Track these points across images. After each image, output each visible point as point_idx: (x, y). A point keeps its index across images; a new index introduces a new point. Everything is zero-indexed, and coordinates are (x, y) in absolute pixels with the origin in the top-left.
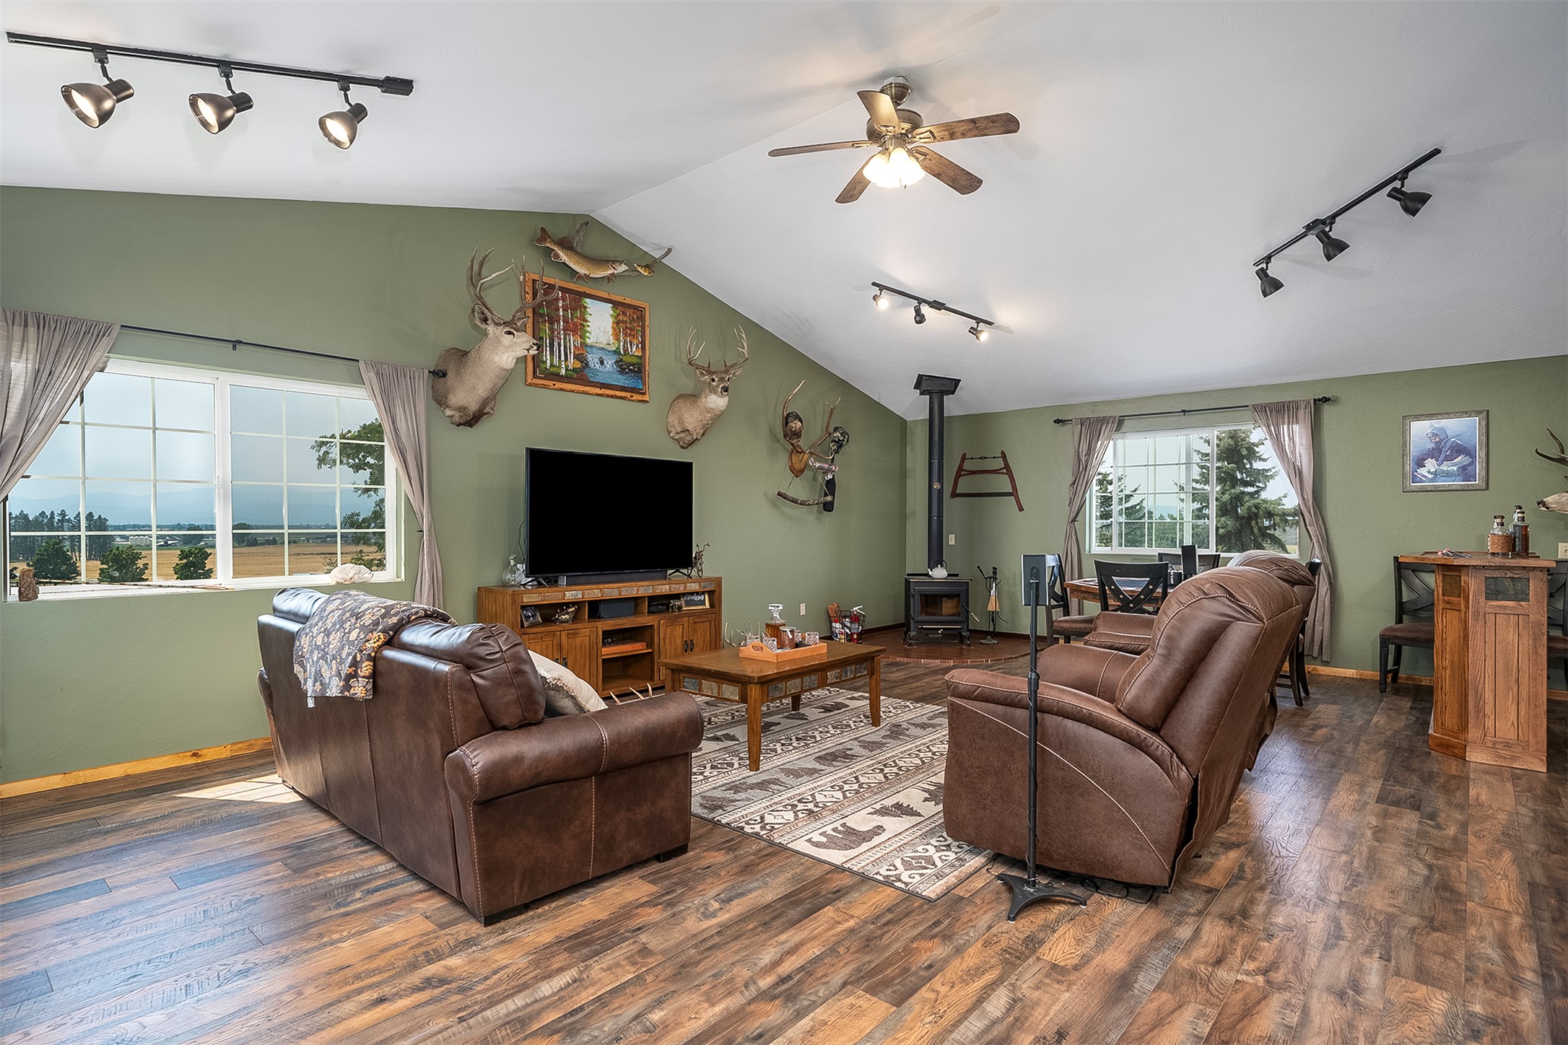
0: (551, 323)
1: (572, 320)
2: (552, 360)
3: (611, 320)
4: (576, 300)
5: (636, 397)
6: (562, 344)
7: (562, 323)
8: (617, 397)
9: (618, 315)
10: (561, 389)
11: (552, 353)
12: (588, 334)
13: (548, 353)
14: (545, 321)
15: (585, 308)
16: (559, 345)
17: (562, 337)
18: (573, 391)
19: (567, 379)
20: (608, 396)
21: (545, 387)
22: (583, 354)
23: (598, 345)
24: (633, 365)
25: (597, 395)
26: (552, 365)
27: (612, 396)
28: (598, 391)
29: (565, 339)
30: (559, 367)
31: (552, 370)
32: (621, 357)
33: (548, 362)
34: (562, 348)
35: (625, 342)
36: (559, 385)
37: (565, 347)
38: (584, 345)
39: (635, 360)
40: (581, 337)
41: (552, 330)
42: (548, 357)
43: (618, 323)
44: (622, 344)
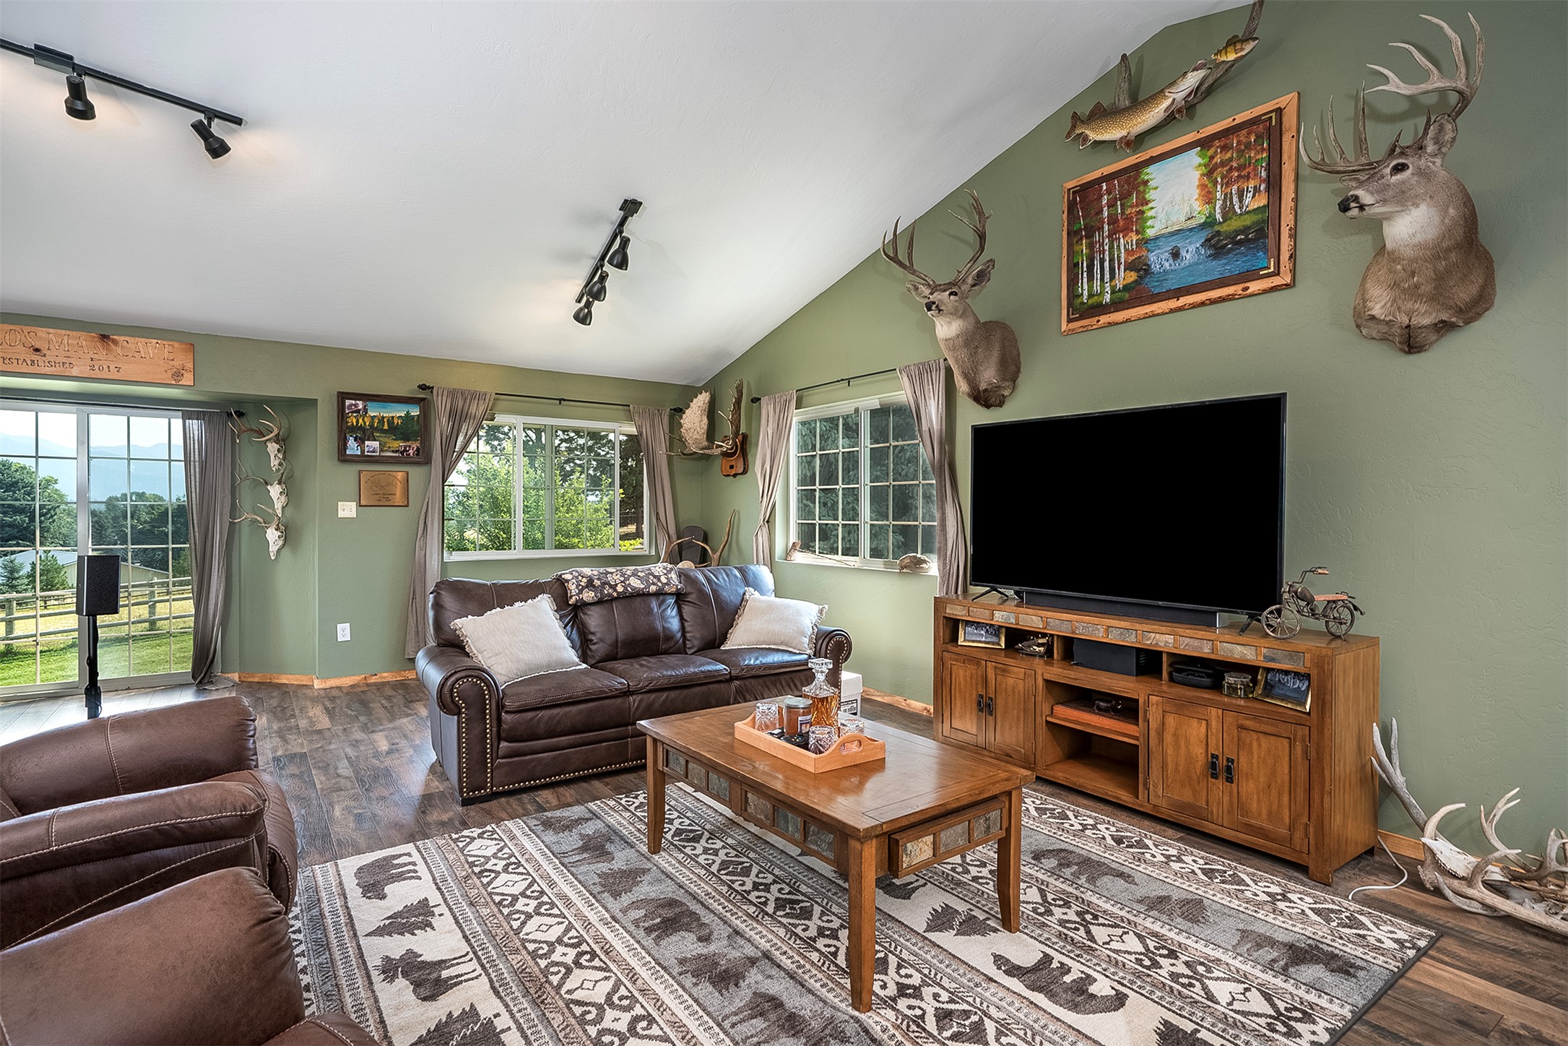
0: (1090, 236)
1: (1123, 213)
2: (1091, 287)
3: (1197, 174)
4: (1132, 181)
5: (1254, 286)
6: (1107, 258)
7: (1106, 227)
8: (1213, 302)
9: (1212, 158)
10: (1110, 324)
11: (1091, 278)
12: (1149, 223)
13: (1085, 280)
14: (1081, 239)
15: (1146, 183)
16: (1102, 262)
17: (1106, 248)
18: (1128, 321)
19: (1117, 305)
20: (1194, 306)
21: (1086, 329)
22: (1140, 257)
23: (1169, 230)
24: (1245, 230)
25: (1172, 311)
26: (1091, 296)
27: (1203, 304)
28: (1173, 304)
29: (1111, 248)
30: (1102, 293)
31: (1090, 301)
32: (1217, 228)
33: (1086, 293)
34: (1107, 264)
35: (1229, 197)
36: (1104, 319)
37: (1111, 260)
38: (1144, 242)
39: (1248, 221)
40: (1138, 232)
41: (1091, 246)
42: (1086, 286)
43: (1209, 174)
44: (1219, 204)
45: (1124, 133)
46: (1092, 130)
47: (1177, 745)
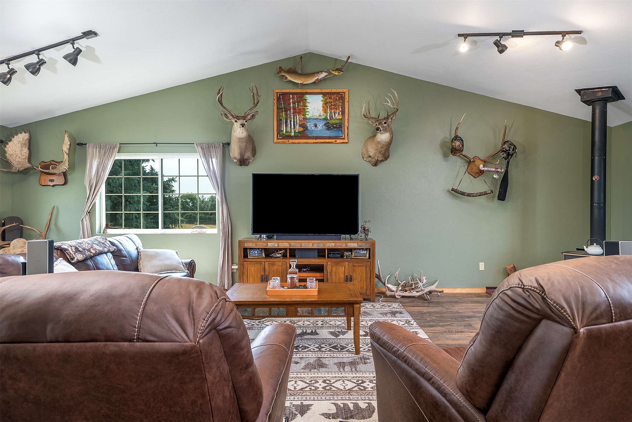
0: (286, 111)
1: (298, 107)
2: (286, 129)
3: (322, 103)
4: (301, 97)
5: (338, 141)
6: (292, 120)
7: (292, 110)
8: (326, 143)
9: (326, 99)
10: (293, 143)
11: (286, 126)
12: (307, 113)
13: (284, 126)
14: (283, 111)
15: (306, 100)
16: (291, 121)
17: (292, 117)
18: (299, 143)
19: (296, 137)
20: (321, 143)
21: (283, 143)
22: (304, 123)
23: (313, 117)
24: (336, 124)
25: (314, 143)
26: (286, 132)
27: (323, 143)
28: (314, 141)
29: (294, 118)
30: (291, 132)
31: (286, 134)
32: (328, 121)
33: (284, 130)
34: (292, 123)
35: (331, 113)
36: (291, 141)
37: (294, 122)
38: (305, 119)
39: (337, 122)
40: (303, 115)
41: (286, 115)
42: (284, 128)
43: (326, 104)
44: (328, 114)
45: (302, 82)
46: (290, 76)
47: (336, 275)
